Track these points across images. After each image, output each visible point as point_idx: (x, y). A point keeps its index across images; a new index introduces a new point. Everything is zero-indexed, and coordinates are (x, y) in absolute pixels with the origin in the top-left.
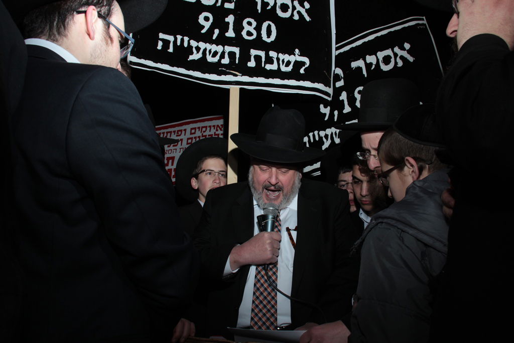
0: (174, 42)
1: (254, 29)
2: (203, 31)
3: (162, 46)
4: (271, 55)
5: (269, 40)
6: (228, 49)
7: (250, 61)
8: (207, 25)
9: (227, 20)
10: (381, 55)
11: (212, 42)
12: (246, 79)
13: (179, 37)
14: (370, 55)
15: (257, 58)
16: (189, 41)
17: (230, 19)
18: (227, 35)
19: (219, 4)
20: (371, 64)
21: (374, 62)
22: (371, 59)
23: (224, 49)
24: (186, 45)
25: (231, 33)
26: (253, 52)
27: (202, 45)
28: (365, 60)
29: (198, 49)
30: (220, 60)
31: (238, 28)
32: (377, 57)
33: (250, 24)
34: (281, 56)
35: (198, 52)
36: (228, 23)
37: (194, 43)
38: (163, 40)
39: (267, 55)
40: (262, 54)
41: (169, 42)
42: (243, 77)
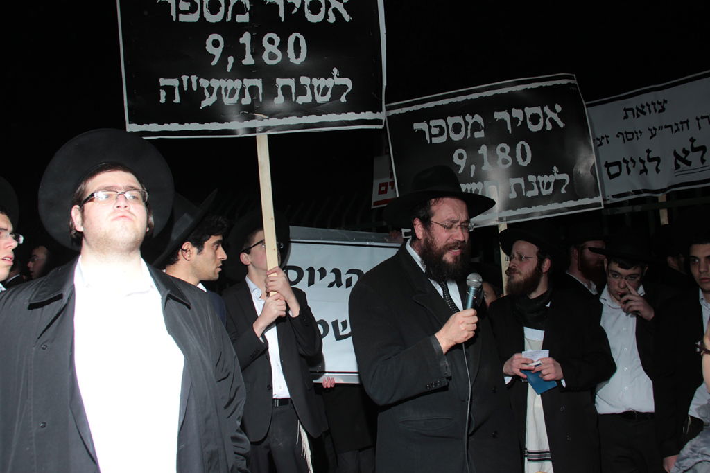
0: (179, 87)
1: (278, 48)
2: (214, 63)
3: (166, 97)
4: (302, 83)
5: (298, 62)
6: (248, 83)
7: (277, 96)
8: (217, 52)
9: (242, 40)
10: (529, 111)
11: (226, 76)
12: (274, 122)
13: (185, 78)
14: (517, 109)
15: (286, 89)
16: (198, 81)
17: (246, 39)
18: (245, 62)
19: (229, 19)
20: (517, 119)
21: (521, 119)
22: (517, 113)
23: (243, 84)
24: (195, 88)
25: (249, 60)
26: (280, 82)
27: (215, 83)
28: (510, 113)
29: (210, 89)
30: (239, 101)
31: (258, 50)
32: (524, 113)
33: (271, 41)
34: (316, 82)
35: (211, 95)
36: (244, 45)
37: (204, 83)
38: (165, 88)
39: (297, 83)
40: (290, 82)
41: (173, 88)
42: (270, 119)
